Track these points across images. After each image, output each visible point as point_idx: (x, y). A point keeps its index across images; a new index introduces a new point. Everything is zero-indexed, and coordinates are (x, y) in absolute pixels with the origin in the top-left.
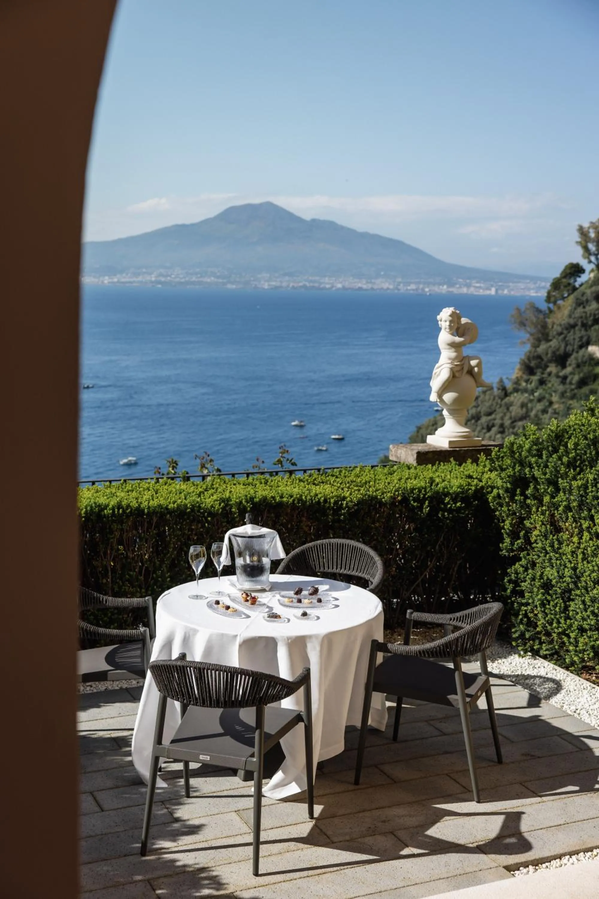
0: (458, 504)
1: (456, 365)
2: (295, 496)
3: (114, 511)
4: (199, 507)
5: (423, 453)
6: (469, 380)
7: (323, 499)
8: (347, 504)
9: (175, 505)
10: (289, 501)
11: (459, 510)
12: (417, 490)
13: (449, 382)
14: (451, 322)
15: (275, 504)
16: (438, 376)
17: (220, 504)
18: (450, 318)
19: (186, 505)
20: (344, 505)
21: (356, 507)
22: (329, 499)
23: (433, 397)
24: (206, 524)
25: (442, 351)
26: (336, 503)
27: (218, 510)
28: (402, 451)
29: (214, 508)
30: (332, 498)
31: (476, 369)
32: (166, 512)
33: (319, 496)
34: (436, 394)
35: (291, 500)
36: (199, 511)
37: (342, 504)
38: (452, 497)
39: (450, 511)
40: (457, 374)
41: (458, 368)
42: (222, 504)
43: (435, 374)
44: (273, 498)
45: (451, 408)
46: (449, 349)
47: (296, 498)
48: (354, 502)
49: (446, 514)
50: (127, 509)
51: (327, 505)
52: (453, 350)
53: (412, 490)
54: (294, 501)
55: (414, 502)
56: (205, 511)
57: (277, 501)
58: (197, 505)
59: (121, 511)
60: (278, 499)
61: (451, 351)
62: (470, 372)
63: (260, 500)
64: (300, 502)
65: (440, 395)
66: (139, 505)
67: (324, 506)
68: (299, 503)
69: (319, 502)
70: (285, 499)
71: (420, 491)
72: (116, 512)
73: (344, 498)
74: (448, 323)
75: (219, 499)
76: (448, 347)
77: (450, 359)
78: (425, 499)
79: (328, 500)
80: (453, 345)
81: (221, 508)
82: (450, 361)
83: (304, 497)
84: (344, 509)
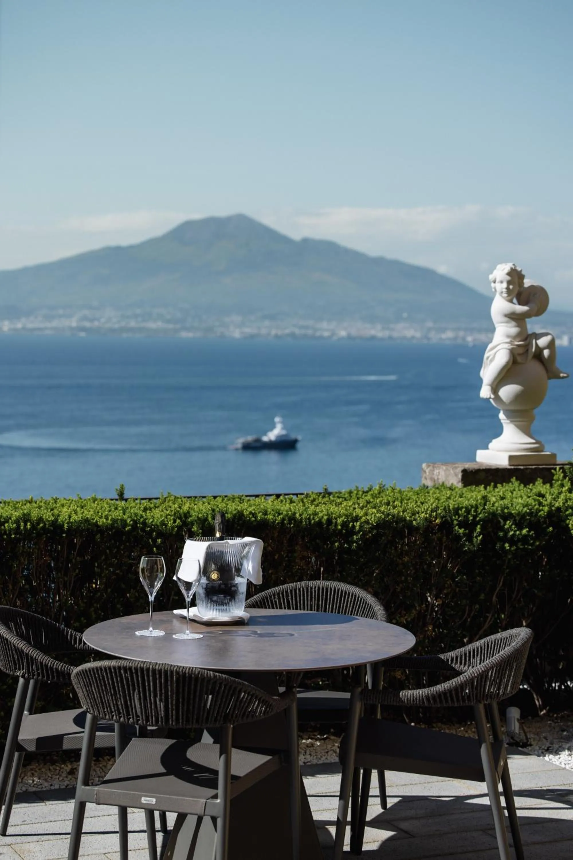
0: (524, 531)
1: (519, 346)
2: (285, 513)
3: (18, 526)
4: (144, 523)
5: (472, 471)
6: (536, 367)
7: (326, 517)
8: (361, 526)
9: (109, 521)
10: (276, 520)
11: (525, 539)
12: (464, 510)
13: (509, 370)
14: (509, 283)
15: (255, 523)
16: (491, 361)
17: (175, 521)
18: (508, 278)
19: (124, 522)
20: (357, 528)
21: (375, 532)
22: (336, 519)
23: (485, 392)
24: (154, 550)
25: (496, 325)
26: (344, 525)
28: (441, 471)
29: (166, 525)
30: (340, 516)
31: (546, 353)
32: (95, 529)
33: (320, 515)
34: (489, 388)
35: (279, 518)
36: (143, 530)
37: (354, 527)
38: (515, 520)
39: (512, 541)
40: (519, 359)
41: (521, 351)
42: (178, 521)
43: (488, 358)
44: (254, 515)
45: (512, 408)
46: (507, 322)
47: (287, 515)
48: (372, 524)
49: (507, 545)
50: (38, 524)
51: (332, 527)
52: (513, 323)
53: (457, 510)
54: (283, 520)
55: (460, 528)
56: (152, 531)
57: (259, 518)
58: (142, 520)
59: (29, 526)
60: (260, 516)
61: (509, 325)
62: (538, 355)
63: (235, 516)
64: (293, 522)
65: (495, 388)
66: (56, 520)
67: (328, 529)
68: (290, 524)
69: (320, 523)
70: (270, 517)
71: (468, 511)
72: (22, 528)
73: (357, 519)
74: (505, 285)
75: (173, 513)
76: (506, 319)
77: (508, 336)
78: (475, 523)
79: (334, 521)
80: (512, 317)
81: (177, 526)
82: (508, 340)
83: (297, 515)
84: (357, 533)
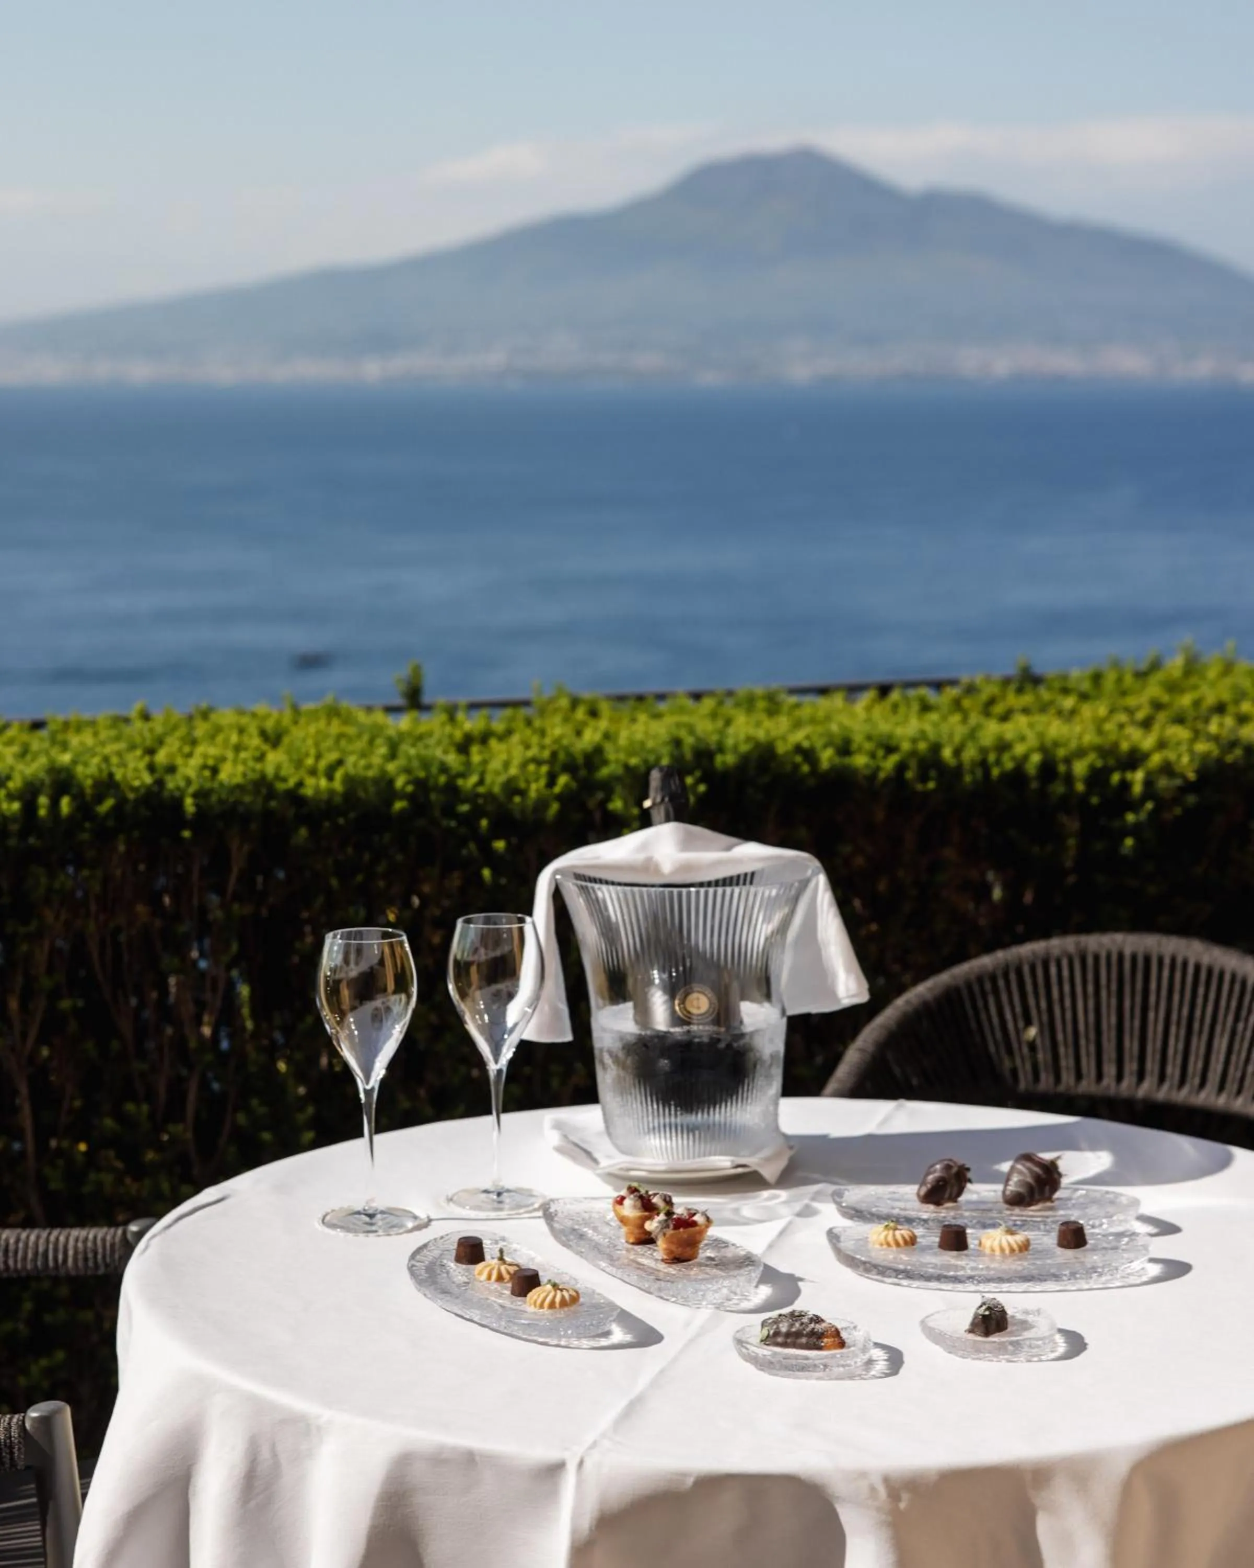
2: (906, 746)
3: (30, 807)
4: (452, 790)
7: (1036, 758)
8: (1148, 783)
9: (338, 785)
10: (878, 769)
15: (812, 782)
17: (552, 780)
19: (385, 784)
20: (1137, 789)
21: (1191, 799)
22: (1068, 761)
24: (486, 873)
26: (1097, 777)
27: (542, 804)
29: (523, 793)
30: (1081, 753)
32: (291, 813)
33: (1019, 749)
35: (890, 763)
36: (449, 811)
37: (1125, 785)
42: (563, 780)
44: (809, 755)
47: (914, 753)
48: (1184, 777)
50: (99, 798)
51: (1059, 789)
54: (901, 767)
56: (478, 812)
57: (824, 765)
58: (442, 779)
59: (65, 804)
60: (827, 757)
63: (745, 760)
64: (933, 773)
66: (160, 783)
67: (1043, 793)
68: (924, 778)
69: (1017, 776)
70: (860, 761)
72: (42, 812)
73: (1134, 759)
75: (546, 754)
79: (1062, 768)
81: (559, 798)
83: (947, 753)
84: (1135, 806)
